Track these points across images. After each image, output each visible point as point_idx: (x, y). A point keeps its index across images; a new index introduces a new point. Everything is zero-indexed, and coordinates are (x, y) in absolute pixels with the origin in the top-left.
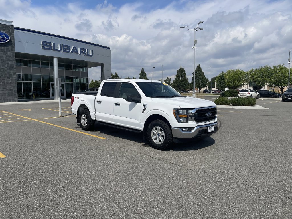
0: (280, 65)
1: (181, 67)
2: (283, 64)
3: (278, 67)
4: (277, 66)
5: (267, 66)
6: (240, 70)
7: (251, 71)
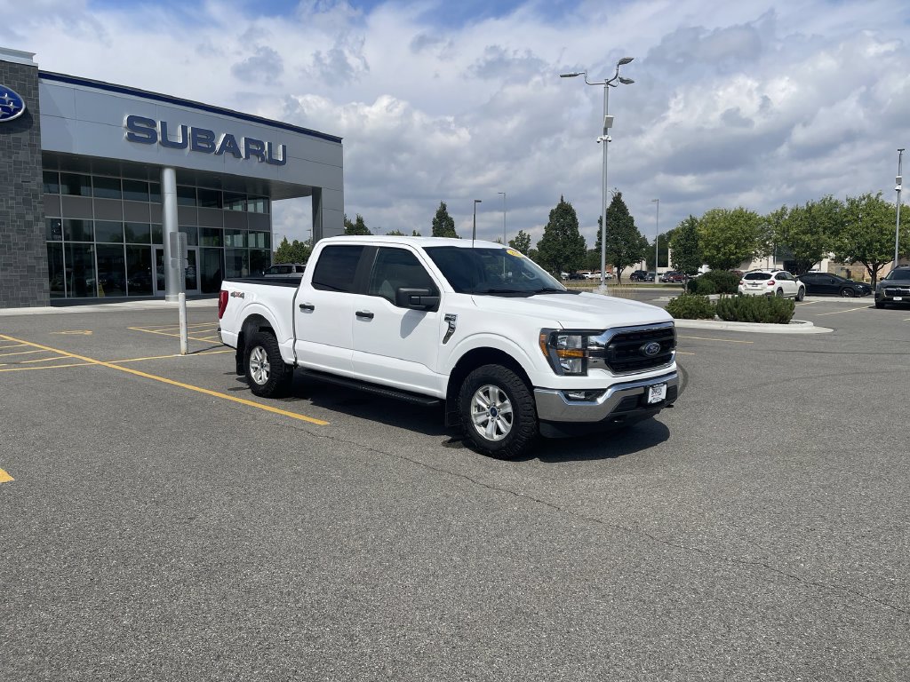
0: (869, 196)
1: (562, 200)
2: (880, 194)
3: (863, 202)
4: (861, 200)
5: (831, 198)
6: (744, 210)
7: (779, 215)
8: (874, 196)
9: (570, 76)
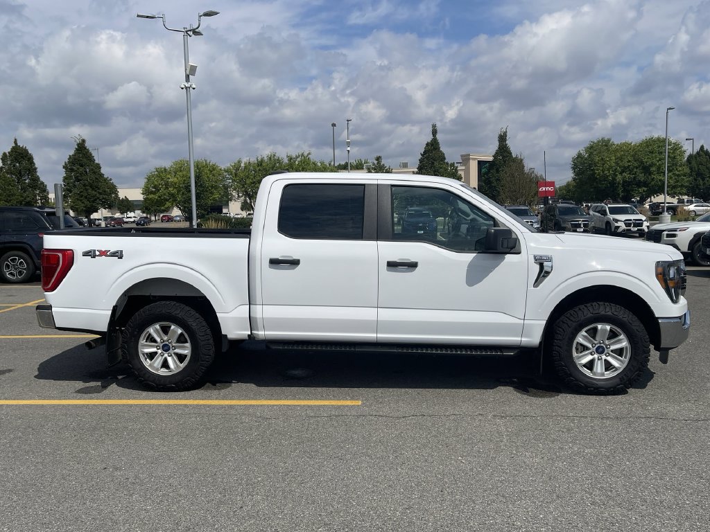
0: (302, 155)
1: (16, 142)
2: (309, 154)
3: (299, 159)
4: (297, 157)
5: (274, 155)
6: (208, 162)
7: (237, 166)
8: (306, 154)
9: (147, 17)
